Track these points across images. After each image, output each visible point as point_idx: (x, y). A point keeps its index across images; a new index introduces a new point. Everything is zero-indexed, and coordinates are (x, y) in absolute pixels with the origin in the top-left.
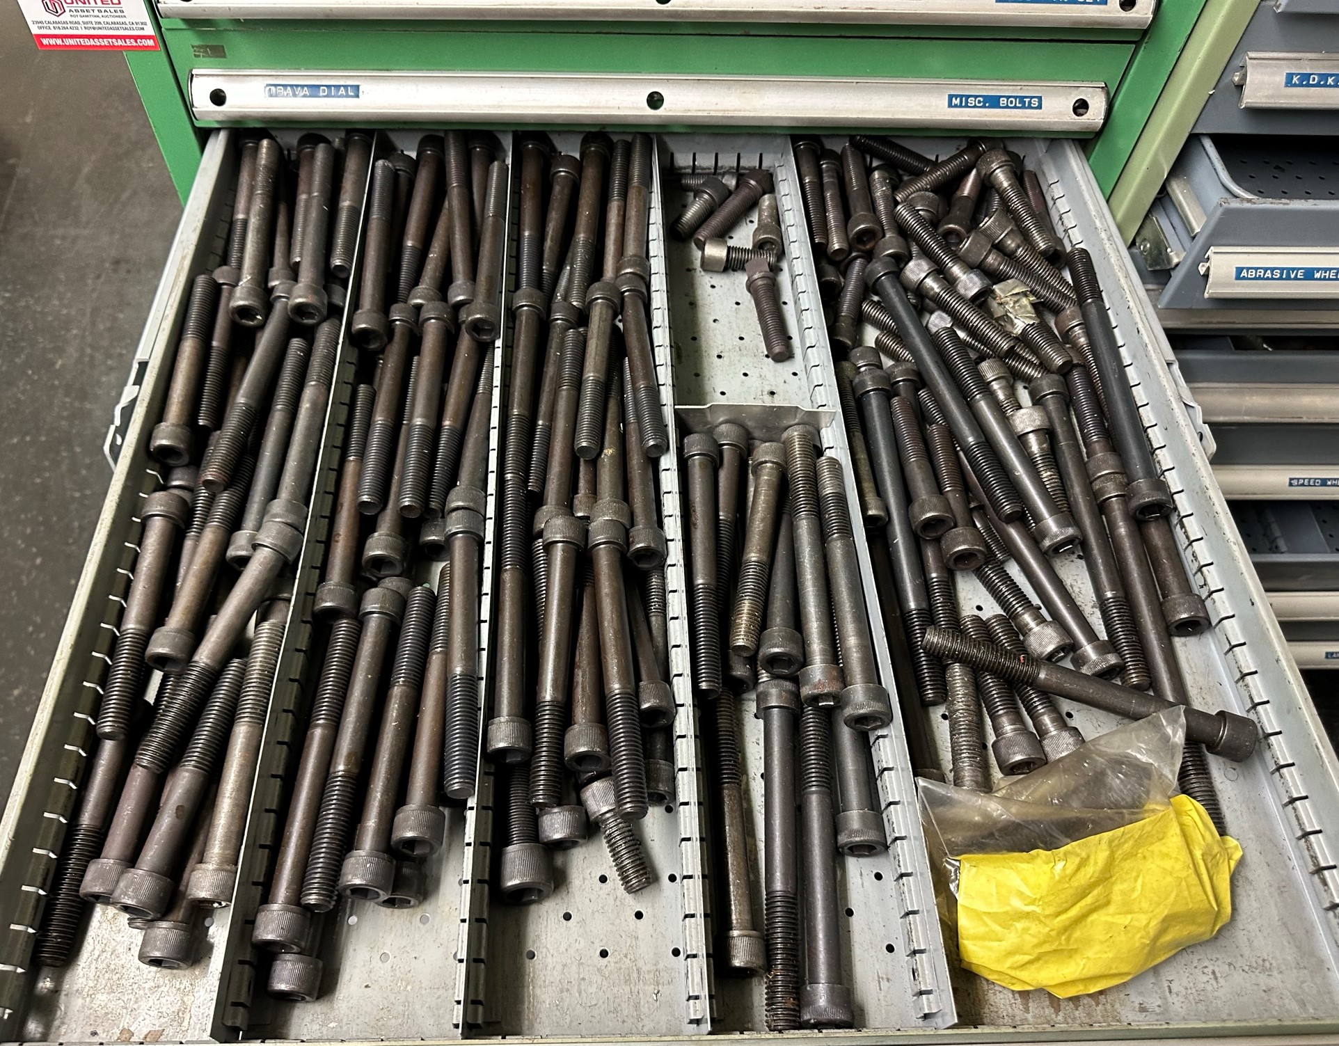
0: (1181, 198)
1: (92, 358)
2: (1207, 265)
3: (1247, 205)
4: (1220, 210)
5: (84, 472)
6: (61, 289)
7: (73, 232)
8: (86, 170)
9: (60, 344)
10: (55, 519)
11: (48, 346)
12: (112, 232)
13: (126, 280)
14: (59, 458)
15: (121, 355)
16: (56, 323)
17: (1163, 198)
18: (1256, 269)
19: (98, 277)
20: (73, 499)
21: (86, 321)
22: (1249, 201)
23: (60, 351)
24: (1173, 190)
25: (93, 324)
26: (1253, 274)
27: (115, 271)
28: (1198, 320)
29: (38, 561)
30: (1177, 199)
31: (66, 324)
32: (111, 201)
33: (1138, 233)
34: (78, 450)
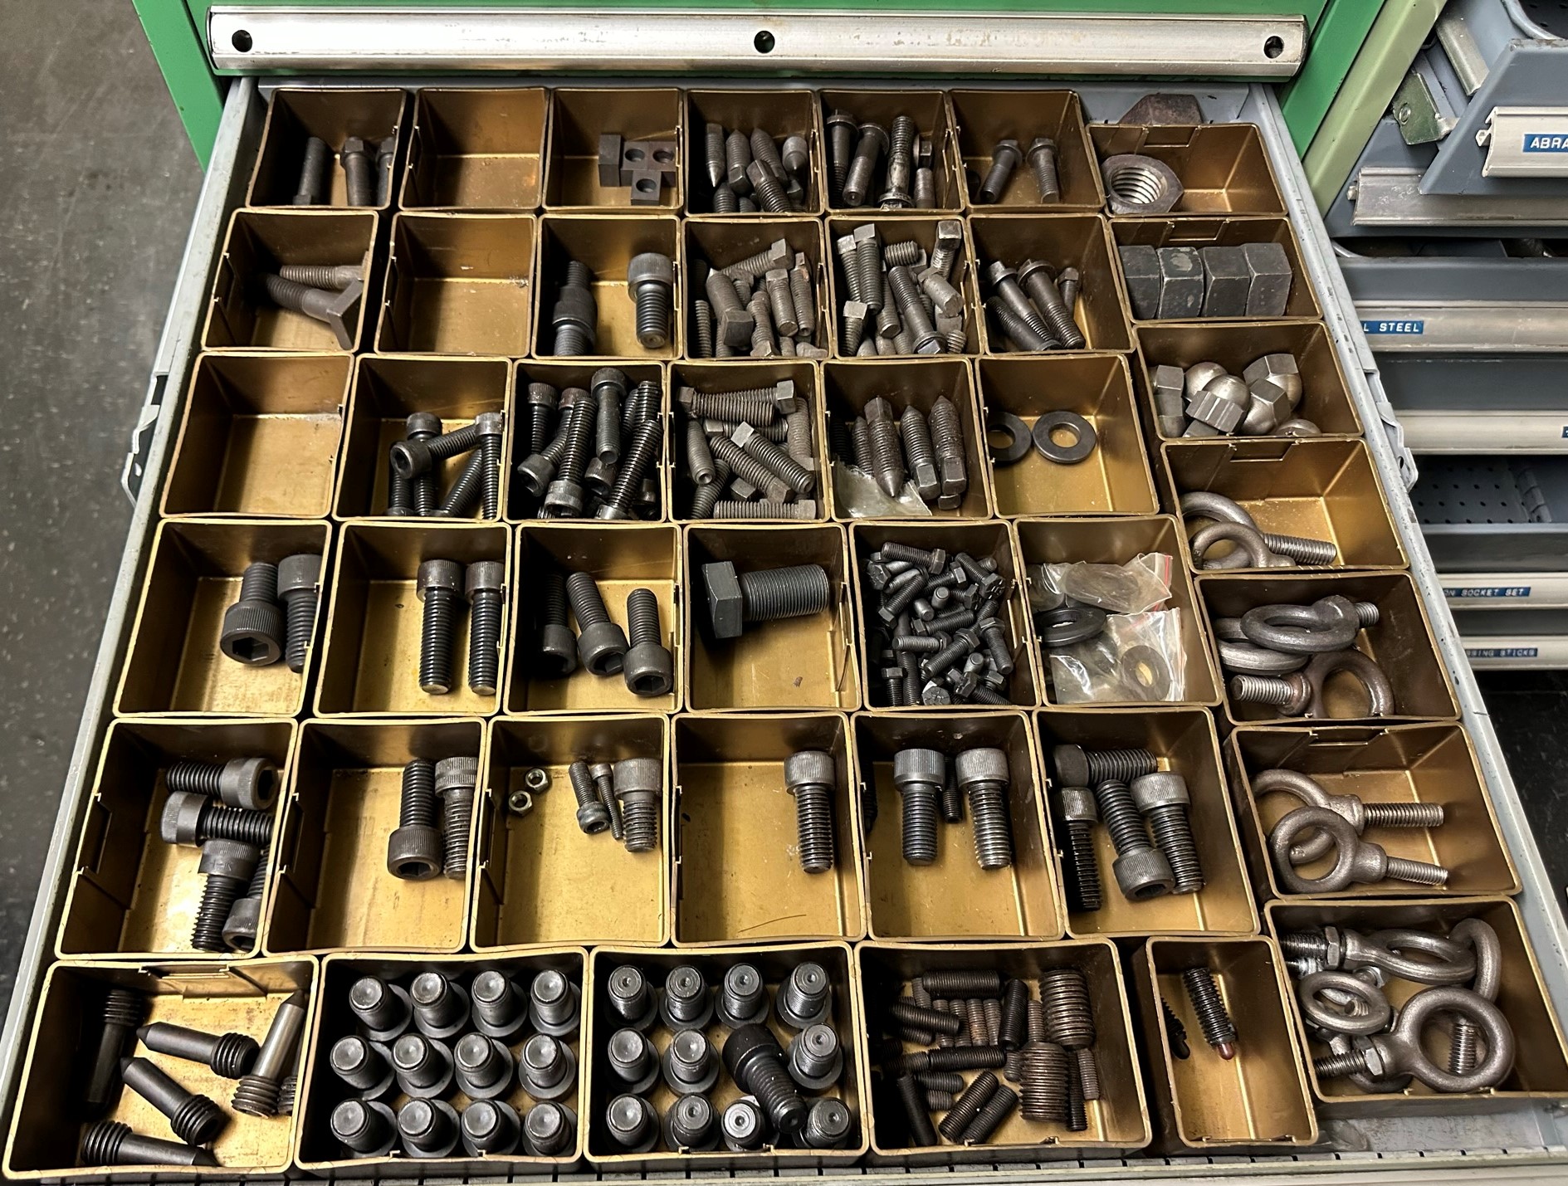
0: (1456, 45)
1: (67, 296)
2: (1487, 133)
3: (1546, 49)
4: (1511, 55)
5: (63, 437)
6: (25, 208)
7: (38, 137)
8: (50, 58)
9: (27, 279)
10: (29, 495)
11: (12, 281)
12: (86, 137)
13: (106, 198)
14: (31, 421)
15: (103, 292)
16: (20, 253)
17: (1432, 49)
18: (1552, 137)
19: (71, 194)
20: (51, 470)
21: (58, 249)
22: (1549, 42)
23: (27, 287)
24: (1446, 35)
25: (67, 253)
26: (1547, 143)
27: (92, 186)
28: (1465, 215)
29: (12, 547)
30: (1451, 46)
31: (34, 254)
32: (83, 97)
33: (1396, 97)
34: (54, 410)
